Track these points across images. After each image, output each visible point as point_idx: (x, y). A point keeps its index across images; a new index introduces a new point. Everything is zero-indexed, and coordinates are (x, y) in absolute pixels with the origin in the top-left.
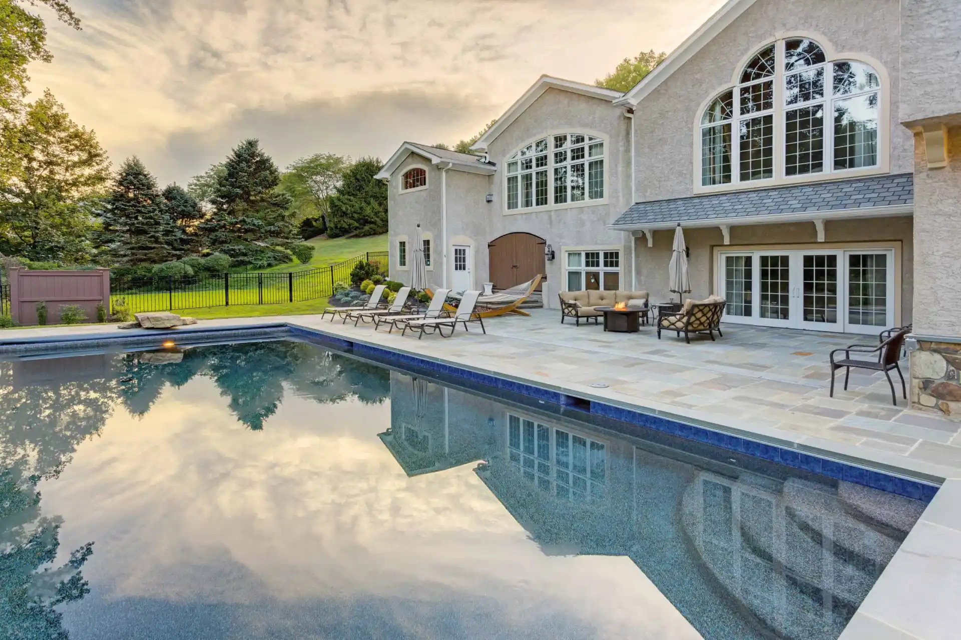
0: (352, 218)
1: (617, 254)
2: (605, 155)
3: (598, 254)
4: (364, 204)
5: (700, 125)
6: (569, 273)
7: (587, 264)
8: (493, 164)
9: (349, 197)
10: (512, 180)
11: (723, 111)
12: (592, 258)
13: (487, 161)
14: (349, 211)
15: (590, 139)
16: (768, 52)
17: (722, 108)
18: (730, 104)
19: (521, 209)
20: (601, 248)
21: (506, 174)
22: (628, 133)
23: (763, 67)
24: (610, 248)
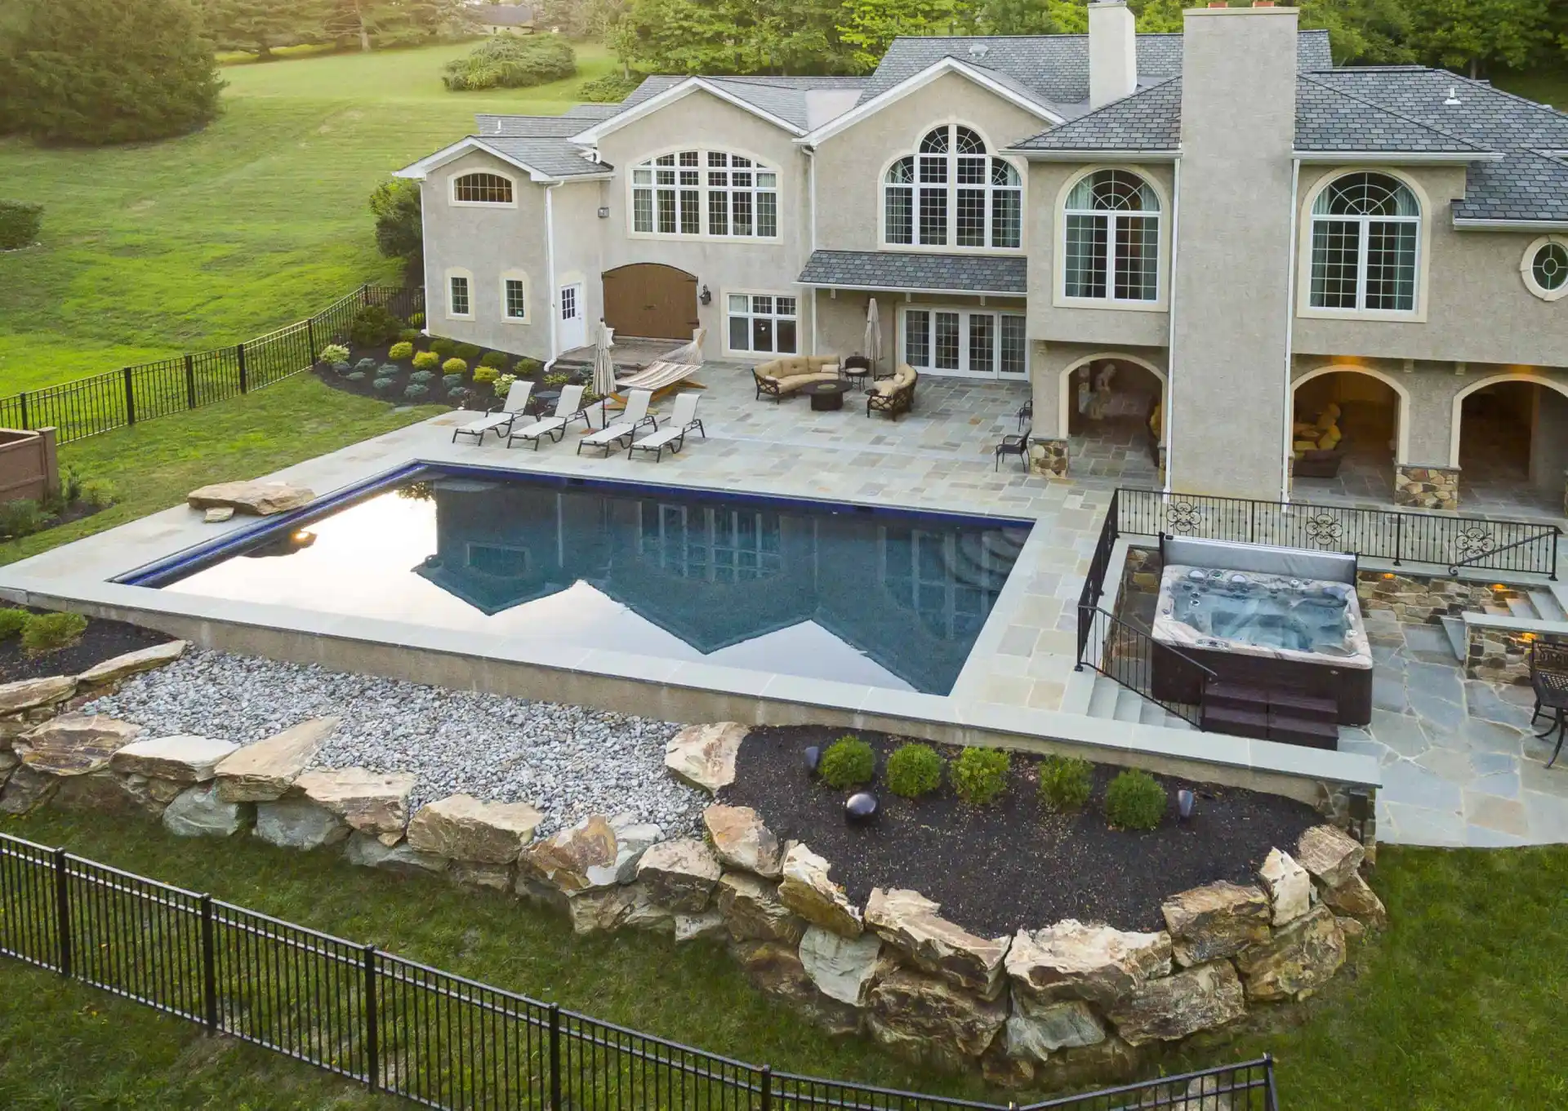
0: (71, 103)
1: (793, 301)
2: (778, 189)
3: (769, 300)
4: (104, 73)
5: (883, 184)
6: (732, 319)
7: (756, 310)
8: (611, 168)
9: (56, 55)
10: (641, 195)
11: (904, 174)
12: (761, 303)
13: (598, 161)
14: (58, 89)
15: (758, 166)
16: (944, 130)
17: (904, 171)
18: (911, 170)
19: (656, 233)
20: (775, 294)
21: (631, 186)
22: (806, 172)
23: (938, 143)
24: (784, 294)
